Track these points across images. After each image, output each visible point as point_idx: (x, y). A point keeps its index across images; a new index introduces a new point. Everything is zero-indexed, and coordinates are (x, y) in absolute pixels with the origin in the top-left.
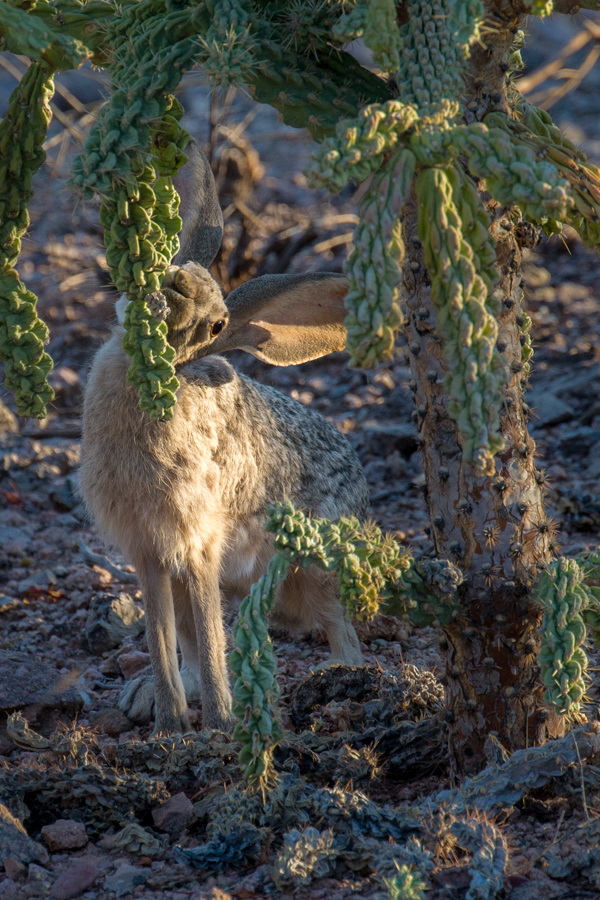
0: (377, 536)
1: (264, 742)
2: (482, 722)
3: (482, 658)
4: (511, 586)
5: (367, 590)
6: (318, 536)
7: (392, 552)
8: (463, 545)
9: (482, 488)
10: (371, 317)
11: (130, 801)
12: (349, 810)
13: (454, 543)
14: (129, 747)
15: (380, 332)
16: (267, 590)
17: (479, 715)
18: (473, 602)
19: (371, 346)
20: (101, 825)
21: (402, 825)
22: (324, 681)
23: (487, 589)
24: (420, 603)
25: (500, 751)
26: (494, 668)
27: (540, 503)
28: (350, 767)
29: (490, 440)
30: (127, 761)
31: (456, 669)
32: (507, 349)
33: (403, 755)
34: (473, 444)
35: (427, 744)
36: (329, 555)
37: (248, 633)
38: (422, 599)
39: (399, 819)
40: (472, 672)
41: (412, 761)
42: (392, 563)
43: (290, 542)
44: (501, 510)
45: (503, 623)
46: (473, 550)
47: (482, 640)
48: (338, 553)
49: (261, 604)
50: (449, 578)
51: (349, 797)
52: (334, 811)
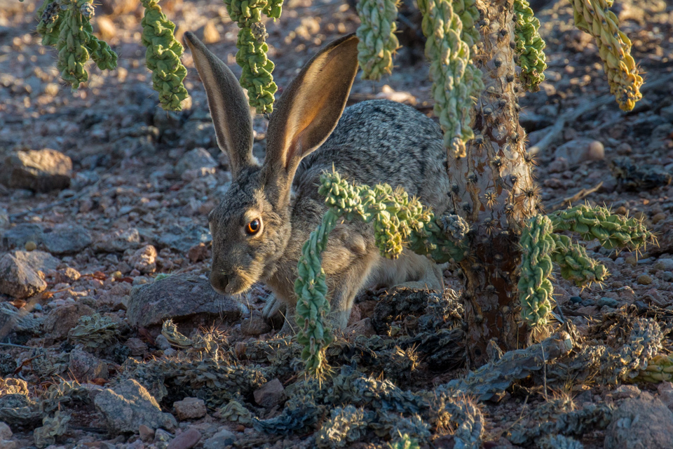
0: (404, 198)
1: (319, 344)
2: (486, 332)
3: (486, 285)
4: (505, 235)
5: (393, 237)
6: (359, 198)
7: (416, 209)
8: (471, 205)
9: (484, 164)
10: (375, 44)
11: (238, 384)
12: (380, 394)
13: (465, 203)
14: (256, 345)
15: (381, 54)
16: (321, 236)
17: (484, 326)
18: (479, 245)
19: (375, 64)
20: (217, 402)
21: (419, 404)
22: (394, 299)
23: (489, 236)
24: (439, 246)
25: (497, 352)
26: (494, 293)
27: (527, 175)
28: (397, 362)
29: (463, 131)
30: (254, 355)
31: (469, 293)
32: (502, 65)
33: (439, 353)
34: (451, 135)
35: (457, 346)
36: (366, 212)
37: (307, 267)
38: (441, 243)
39: (417, 400)
40: (479, 295)
41: (445, 358)
42: (417, 217)
43: (337, 202)
44: (498, 180)
45: (500, 261)
46: (478, 208)
47: (486, 273)
48: (374, 211)
49: (317, 246)
50: (459, 229)
51: (379, 384)
52: (368, 394)
